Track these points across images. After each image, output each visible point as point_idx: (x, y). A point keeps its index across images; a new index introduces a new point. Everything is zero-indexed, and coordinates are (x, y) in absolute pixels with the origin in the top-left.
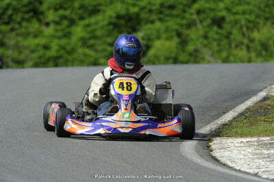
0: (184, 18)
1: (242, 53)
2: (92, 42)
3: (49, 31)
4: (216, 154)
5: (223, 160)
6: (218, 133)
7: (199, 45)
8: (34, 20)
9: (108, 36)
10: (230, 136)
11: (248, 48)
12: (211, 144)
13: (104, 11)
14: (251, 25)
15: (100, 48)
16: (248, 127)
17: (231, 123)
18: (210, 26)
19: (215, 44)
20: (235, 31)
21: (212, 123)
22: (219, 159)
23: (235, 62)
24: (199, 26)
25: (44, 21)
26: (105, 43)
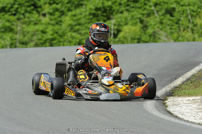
0: (145, 9)
1: (189, 34)
3: (45, 20)
4: (170, 109)
5: (176, 113)
6: (171, 94)
7: (156, 28)
8: (35, 12)
10: (180, 96)
11: (192, 31)
12: (166, 101)
13: (86, 5)
14: (194, 14)
15: (83, 32)
16: (193, 89)
17: (180, 86)
18: (164, 15)
19: (168, 28)
20: (182, 18)
21: (167, 87)
22: (172, 113)
23: (183, 41)
24: (156, 15)
25: (42, 13)
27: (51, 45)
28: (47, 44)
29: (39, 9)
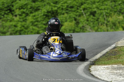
0: (77, 12)
1: (104, 27)
2: (36, 23)
3: (17, 19)
6: (93, 64)
8: (10, 14)
9: (43, 20)
10: (99, 65)
11: (107, 25)
12: (90, 68)
13: (41, 10)
14: (108, 15)
15: (40, 26)
16: (107, 61)
17: (99, 59)
18: (89, 15)
19: (92, 23)
20: (100, 17)
21: (91, 59)
22: (94, 75)
23: (101, 31)
24: (84, 15)
26: (42, 23)
27: (20, 34)
28: (18, 33)
29: (13, 12)
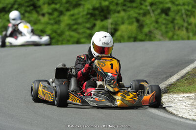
0: (141, 9)
1: (183, 33)
2: (75, 27)
3: (44, 19)
4: (166, 105)
5: (170, 110)
6: (166, 91)
7: (152, 28)
8: (34, 12)
9: (87, 22)
10: (175, 93)
11: (187, 29)
12: (162, 98)
13: (84, 5)
14: (189, 13)
15: (81, 31)
16: (187, 86)
17: (175, 83)
18: (160, 14)
19: (163, 27)
20: (178, 18)
22: (167, 109)
23: (177, 39)
24: (152, 14)
25: (41, 12)
26: (85, 27)
